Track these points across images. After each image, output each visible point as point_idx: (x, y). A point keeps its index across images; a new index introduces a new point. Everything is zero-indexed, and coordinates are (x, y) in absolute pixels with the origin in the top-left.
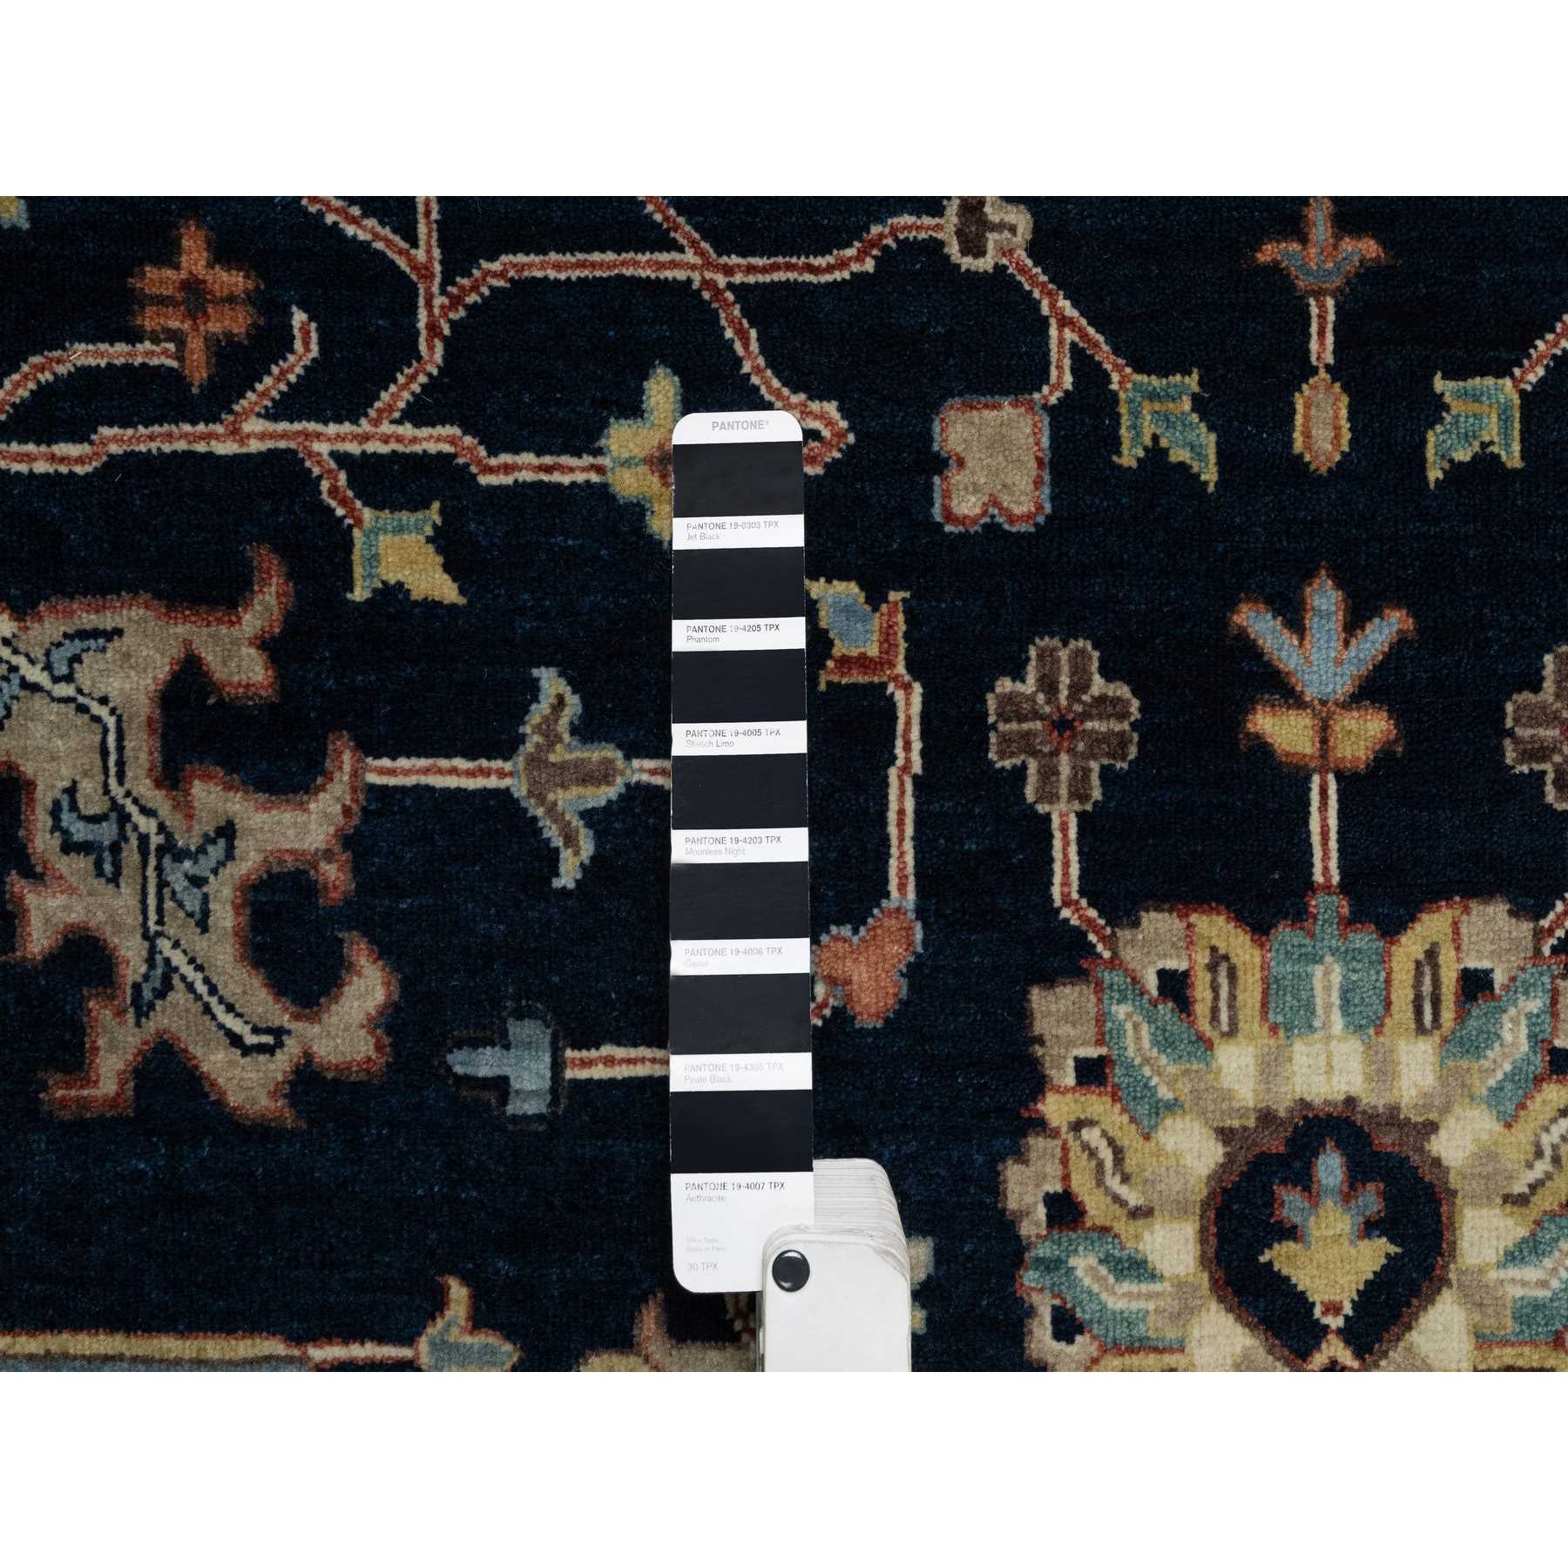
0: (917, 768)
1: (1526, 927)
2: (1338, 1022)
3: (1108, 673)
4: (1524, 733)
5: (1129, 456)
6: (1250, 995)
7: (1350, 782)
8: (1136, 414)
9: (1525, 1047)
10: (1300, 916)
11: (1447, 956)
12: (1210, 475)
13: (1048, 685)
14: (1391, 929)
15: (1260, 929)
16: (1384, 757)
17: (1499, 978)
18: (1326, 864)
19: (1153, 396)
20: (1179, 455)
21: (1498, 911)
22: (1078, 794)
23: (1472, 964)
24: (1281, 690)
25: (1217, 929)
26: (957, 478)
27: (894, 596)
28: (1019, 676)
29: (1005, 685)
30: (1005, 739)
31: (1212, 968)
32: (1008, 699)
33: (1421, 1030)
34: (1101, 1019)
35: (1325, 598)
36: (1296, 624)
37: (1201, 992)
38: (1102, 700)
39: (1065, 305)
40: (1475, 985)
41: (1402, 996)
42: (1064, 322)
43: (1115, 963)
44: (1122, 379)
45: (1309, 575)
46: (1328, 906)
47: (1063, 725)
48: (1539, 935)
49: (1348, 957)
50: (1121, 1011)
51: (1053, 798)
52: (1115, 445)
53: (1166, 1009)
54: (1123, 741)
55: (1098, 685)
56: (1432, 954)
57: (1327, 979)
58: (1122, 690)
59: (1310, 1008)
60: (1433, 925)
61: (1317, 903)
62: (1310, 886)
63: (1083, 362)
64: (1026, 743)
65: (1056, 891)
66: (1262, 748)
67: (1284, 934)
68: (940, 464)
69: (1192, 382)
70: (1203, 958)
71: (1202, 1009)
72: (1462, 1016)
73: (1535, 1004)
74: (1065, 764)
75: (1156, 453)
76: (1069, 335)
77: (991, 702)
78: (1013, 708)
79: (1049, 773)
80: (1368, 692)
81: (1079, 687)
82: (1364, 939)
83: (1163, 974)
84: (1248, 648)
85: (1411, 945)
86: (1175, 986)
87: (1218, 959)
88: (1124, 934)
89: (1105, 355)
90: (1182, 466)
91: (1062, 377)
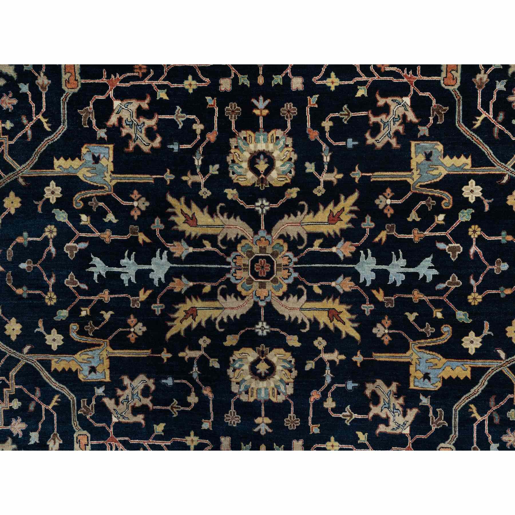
0: (217, 116)
1: (283, 132)
2: (263, 142)
3: (238, 106)
4: (283, 112)
5: (240, 84)
6: (253, 139)
7: (264, 117)
8: (241, 79)
9: (283, 144)
10: (258, 131)
11: (274, 135)
12: (249, 86)
13: (231, 107)
14: (268, 132)
15: (254, 132)
16: (268, 114)
17: (280, 137)
18: (261, 125)
19: (243, 78)
20: (245, 84)
21: (280, 130)
22: (235, 118)
23: (277, 136)
24: (256, 108)
25: (250, 132)
26: (222, 86)
27: (215, 98)
28: (228, 106)
29: (227, 107)
30: (227, 113)
31: (249, 136)
32: (227, 109)
33: (272, 142)
34: (237, 142)
35: (261, 98)
36: (258, 101)
37: (248, 139)
38: (237, 109)
39: (233, 68)
40: (277, 138)
41: (270, 139)
42: (233, 70)
43: (239, 136)
44: (239, 76)
45: (259, 96)
46: (261, 130)
47: (233, 111)
48: (284, 133)
49: (264, 135)
50: (239, 141)
51: (232, 119)
52: (239, 83)
53: (244, 141)
54: (239, 113)
55: (237, 107)
56: (273, 135)
57: (261, 138)
58: (239, 108)
59: (260, 140)
60: (273, 132)
61: (260, 130)
62: (260, 128)
63: (235, 74)
64: (229, 113)
65: (232, 129)
66: (254, 114)
67: (257, 133)
68: (220, 85)
69: (247, 76)
70: (248, 135)
71: (248, 141)
72: (276, 141)
73: (284, 140)
74: (233, 116)
75: (243, 83)
76: (234, 71)
77: (225, 109)
78: (228, 110)
79: (232, 116)
80: (266, 108)
81: (235, 108)
82: (266, 133)
83: (244, 137)
84: (253, 103)
85: (270, 134)
86: (245, 138)
87: (250, 135)
88: (240, 133)
89: (237, 73)
90: (246, 85)
91: (233, 76)
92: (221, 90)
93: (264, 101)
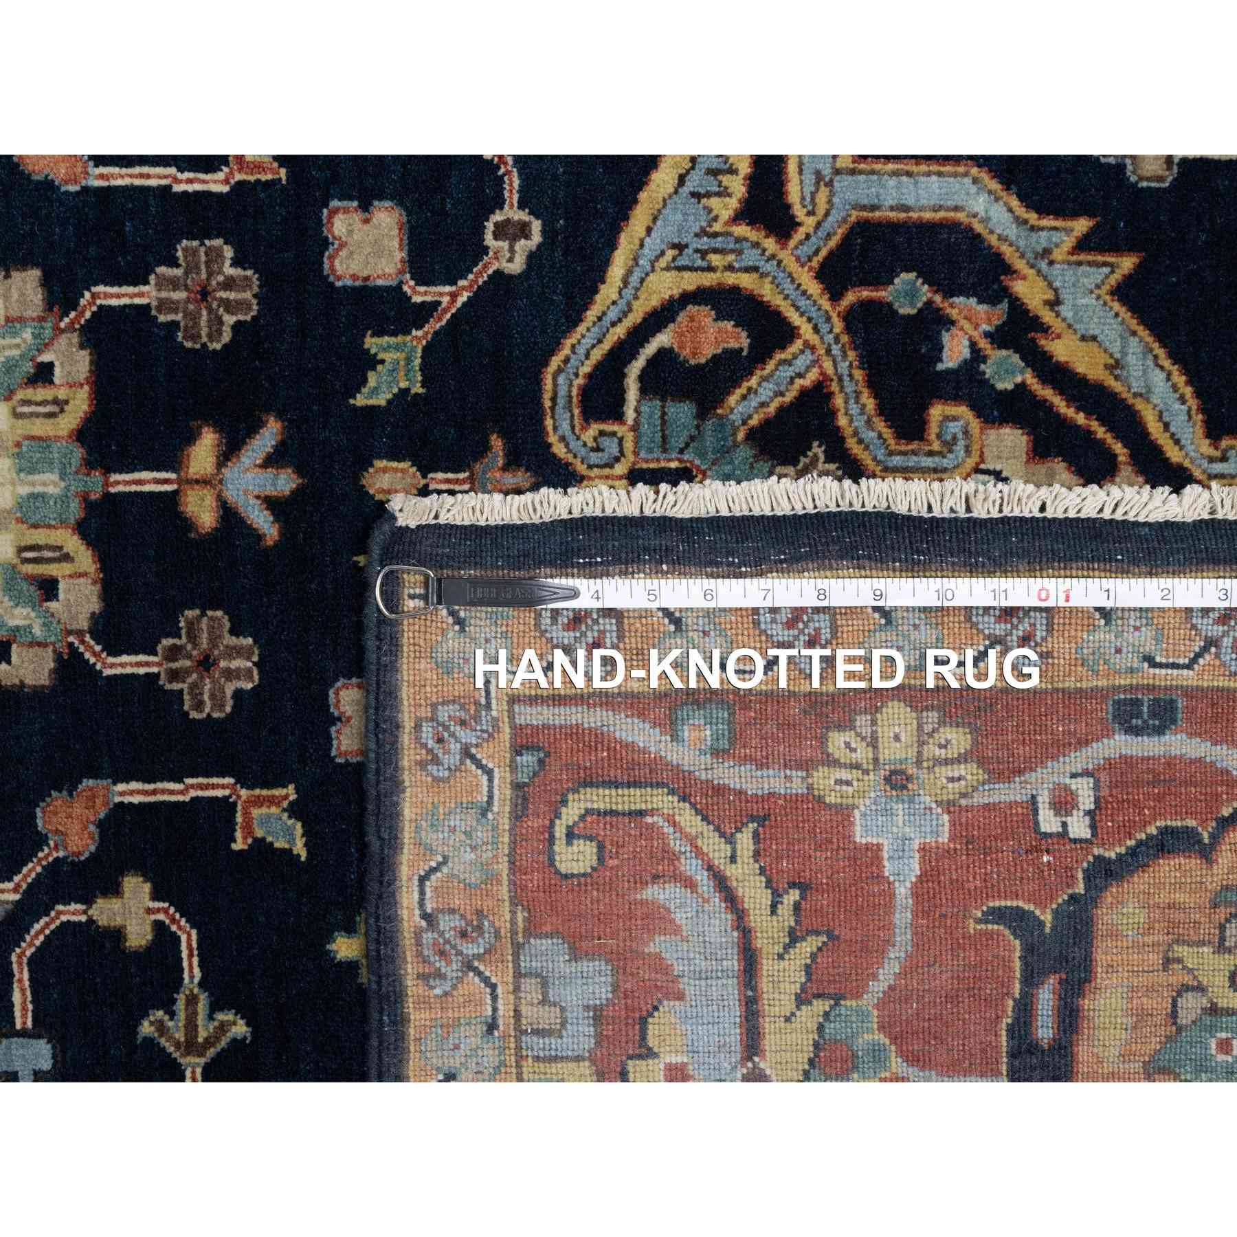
92: (336, 211)
93: (272, 504)
